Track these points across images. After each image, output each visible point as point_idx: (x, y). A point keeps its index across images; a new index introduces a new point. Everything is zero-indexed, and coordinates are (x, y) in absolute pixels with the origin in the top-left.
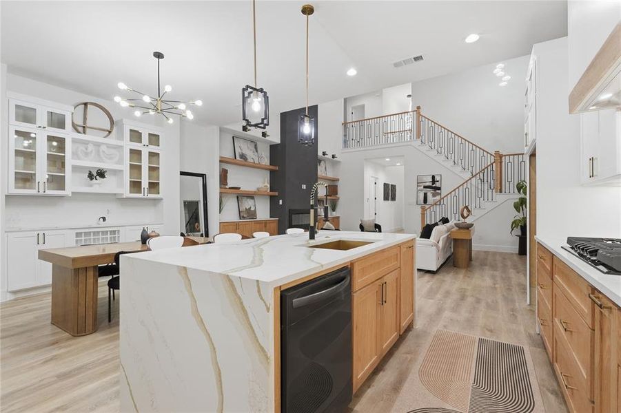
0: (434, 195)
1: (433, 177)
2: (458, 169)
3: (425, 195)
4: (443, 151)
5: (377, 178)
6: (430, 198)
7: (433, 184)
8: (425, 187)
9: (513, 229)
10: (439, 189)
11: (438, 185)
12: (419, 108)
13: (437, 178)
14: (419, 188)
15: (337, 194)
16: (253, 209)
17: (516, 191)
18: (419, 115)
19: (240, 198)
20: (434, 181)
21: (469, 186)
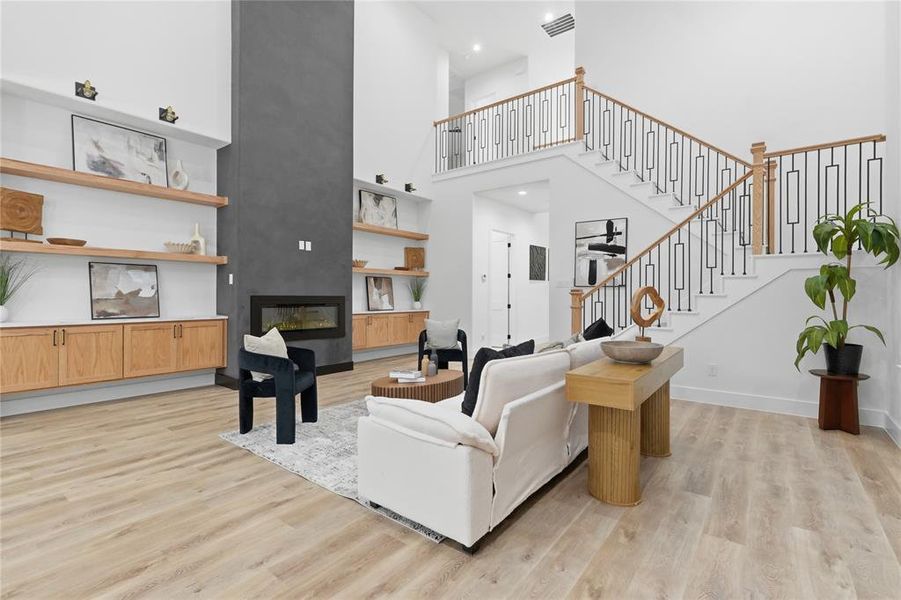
0: (610, 266)
1: (610, 225)
2: (666, 203)
3: (593, 264)
4: (631, 165)
5: (512, 235)
6: (603, 273)
7: (608, 241)
8: (592, 248)
9: (802, 354)
10: (622, 250)
11: (619, 241)
12: (580, 71)
13: (619, 226)
14: (579, 250)
15: (423, 267)
16: (147, 293)
17: (813, 244)
18: (581, 87)
19: (96, 268)
20: (611, 232)
21: (684, 239)
